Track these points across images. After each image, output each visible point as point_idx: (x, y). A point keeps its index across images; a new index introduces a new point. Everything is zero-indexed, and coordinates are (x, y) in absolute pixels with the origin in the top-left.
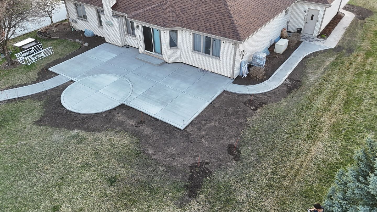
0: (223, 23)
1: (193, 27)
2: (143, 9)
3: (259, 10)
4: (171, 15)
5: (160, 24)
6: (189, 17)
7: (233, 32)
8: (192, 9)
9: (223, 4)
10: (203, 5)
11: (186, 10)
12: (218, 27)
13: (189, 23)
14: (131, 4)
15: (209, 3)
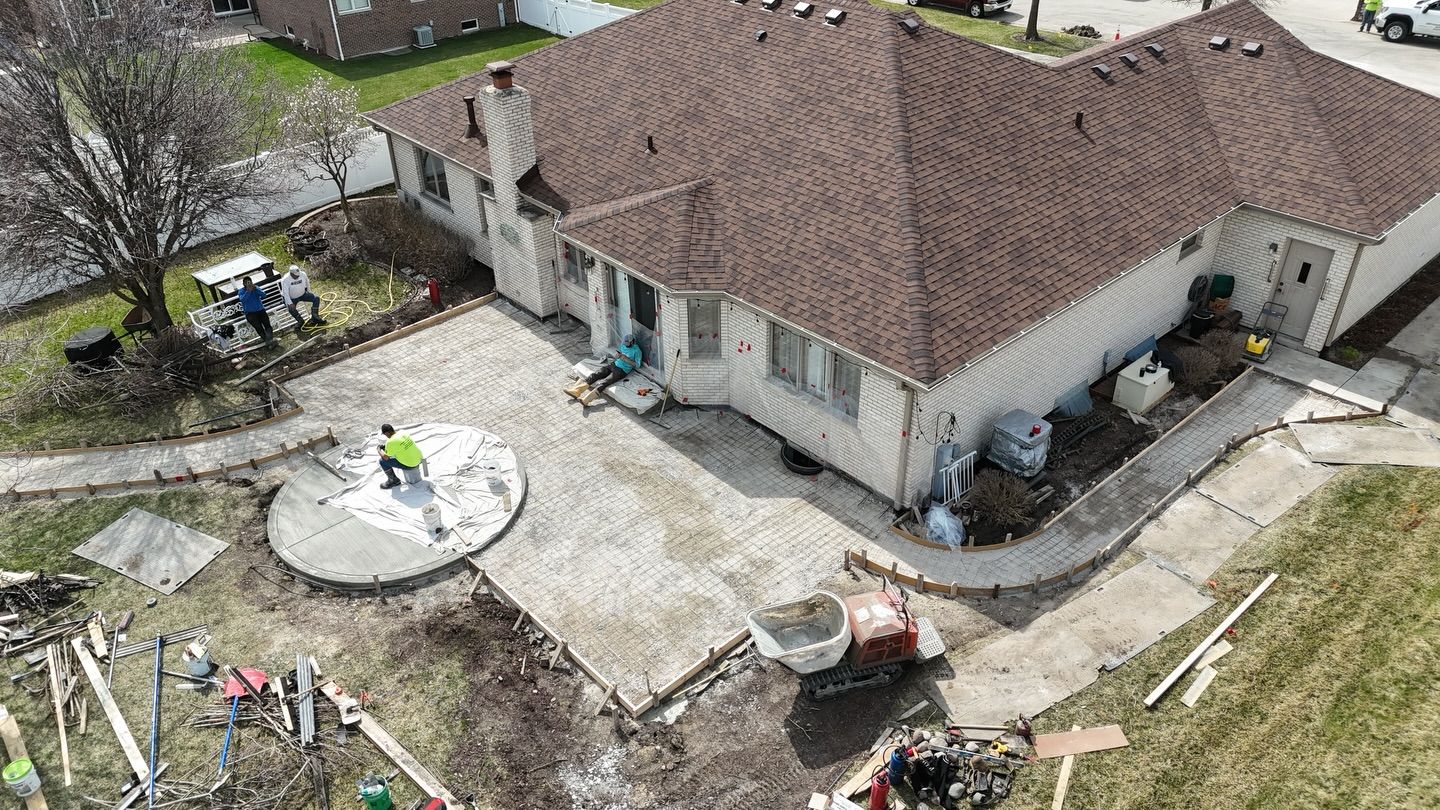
0: (878, 296)
1: (768, 298)
2: (620, 200)
3: (1047, 246)
4: (707, 237)
5: (657, 270)
6: (766, 256)
7: (904, 342)
8: (782, 225)
9: (898, 217)
10: (825, 213)
11: (761, 224)
12: (855, 312)
13: (760, 278)
14: (584, 177)
15: (846, 207)
